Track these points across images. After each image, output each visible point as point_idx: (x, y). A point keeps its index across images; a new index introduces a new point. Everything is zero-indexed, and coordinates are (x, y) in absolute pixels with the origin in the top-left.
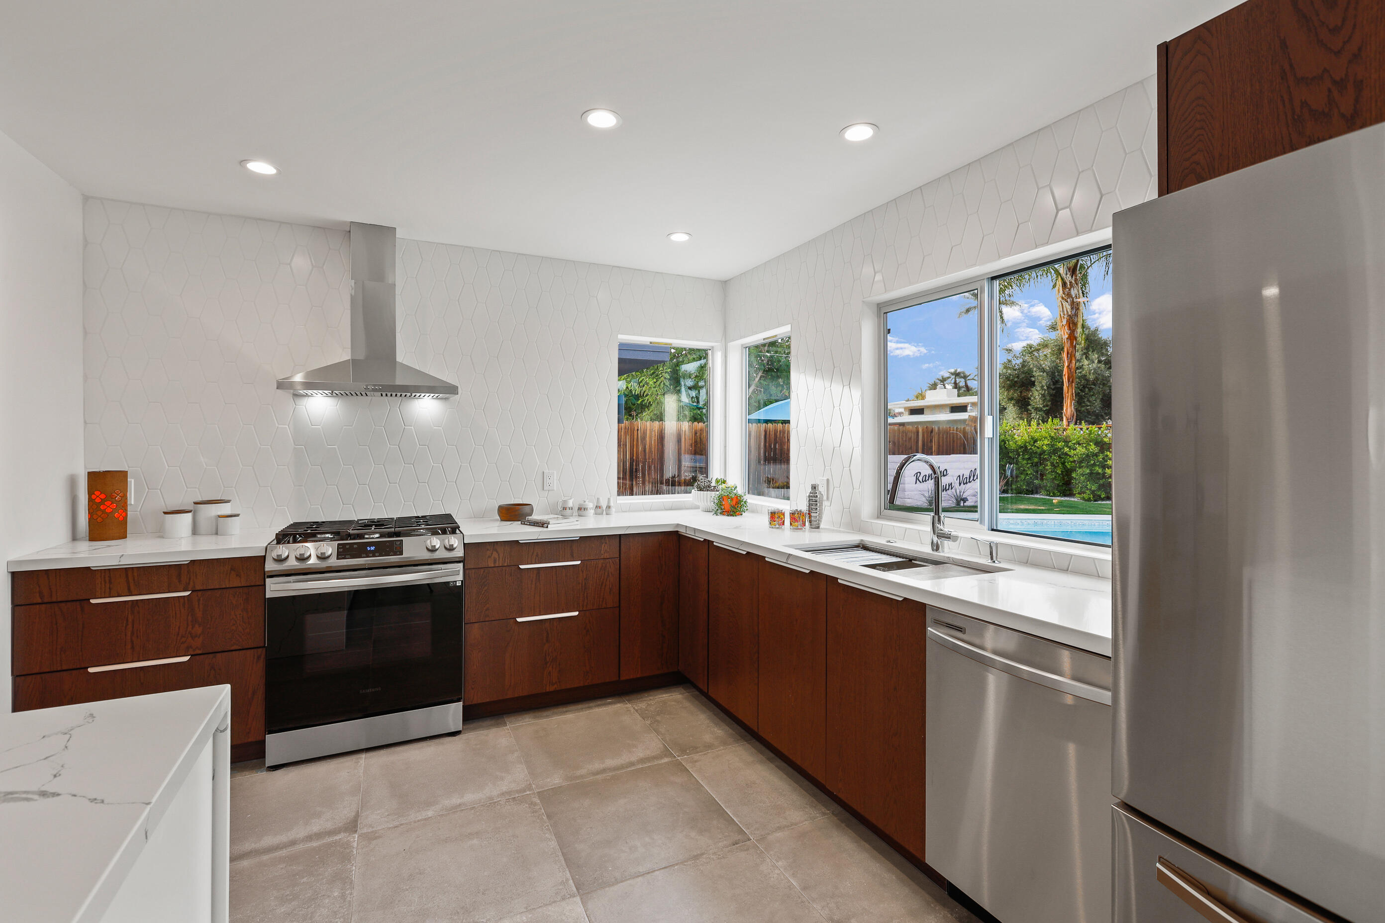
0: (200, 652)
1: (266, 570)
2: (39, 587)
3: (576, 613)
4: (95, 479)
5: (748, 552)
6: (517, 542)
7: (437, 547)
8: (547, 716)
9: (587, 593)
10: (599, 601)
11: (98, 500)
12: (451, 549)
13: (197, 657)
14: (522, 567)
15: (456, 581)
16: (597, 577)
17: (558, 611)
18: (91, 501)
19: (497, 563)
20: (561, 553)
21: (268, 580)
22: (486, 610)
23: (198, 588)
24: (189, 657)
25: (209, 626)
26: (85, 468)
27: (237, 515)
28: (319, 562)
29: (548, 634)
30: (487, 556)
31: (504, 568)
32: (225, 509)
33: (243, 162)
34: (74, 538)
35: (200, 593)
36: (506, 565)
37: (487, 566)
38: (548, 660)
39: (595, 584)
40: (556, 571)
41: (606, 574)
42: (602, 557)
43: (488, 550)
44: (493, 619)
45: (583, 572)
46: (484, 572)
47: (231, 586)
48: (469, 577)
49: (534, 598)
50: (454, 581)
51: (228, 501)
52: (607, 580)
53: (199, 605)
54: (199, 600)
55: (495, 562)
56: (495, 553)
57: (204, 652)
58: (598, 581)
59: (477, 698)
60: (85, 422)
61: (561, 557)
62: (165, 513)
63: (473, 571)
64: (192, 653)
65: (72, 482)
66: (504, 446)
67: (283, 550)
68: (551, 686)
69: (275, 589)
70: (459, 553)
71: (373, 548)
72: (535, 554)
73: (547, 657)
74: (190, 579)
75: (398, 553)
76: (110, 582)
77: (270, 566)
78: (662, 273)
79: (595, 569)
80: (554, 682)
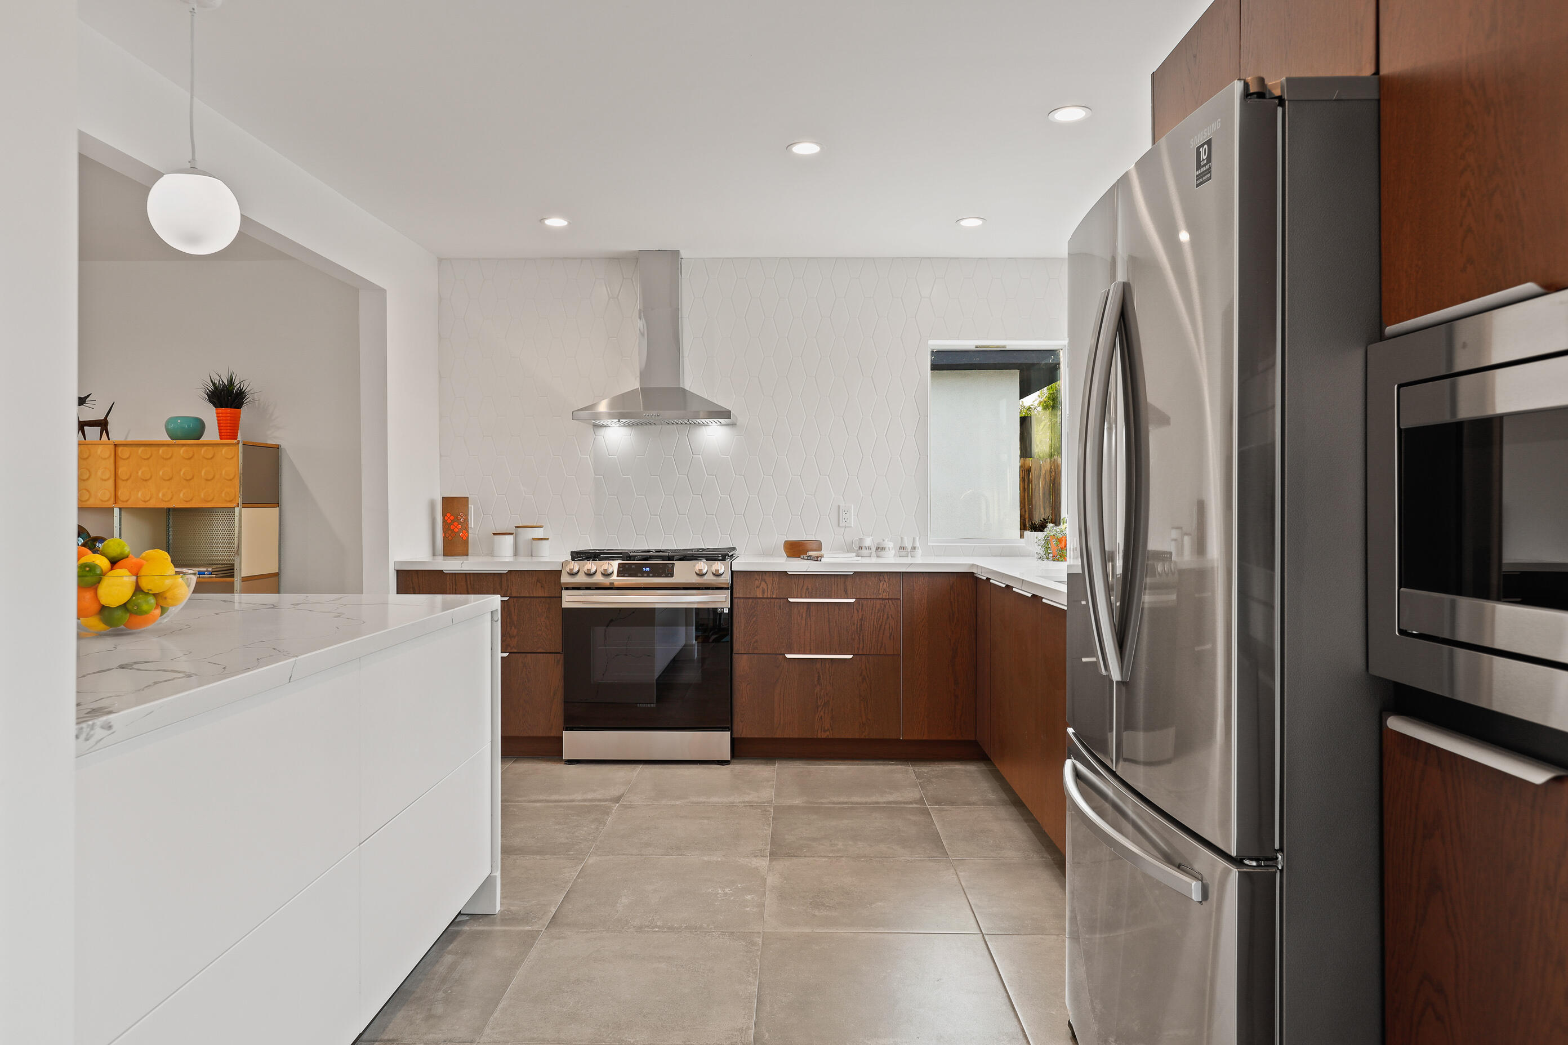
0: (515, 651)
1: (562, 582)
2: (413, 583)
3: (850, 656)
4: (447, 502)
5: (1034, 595)
6: (785, 573)
7: (704, 571)
8: (819, 765)
9: (863, 636)
10: (877, 646)
11: (449, 521)
12: (717, 575)
13: (513, 655)
14: (791, 600)
15: (723, 608)
16: (874, 618)
17: (830, 651)
18: (444, 521)
19: (766, 593)
20: (834, 589)
21: (564, 592)
22: (754, 642)
23: (514, 595)
24: (507, 654)
25: (521, 629)
26: (441, 495)
27: (547, 539)
28: (602, 578)
29: (819, 676)
30: (755, 586)
31: (773, 600)
32: (539, 533)
33: (542, 220)
34: (434, 555)
35: (515, 599)
36: (774, 596)
37: (755, 597)
38: (819, 704)
39: (872, 627)
40: (828, 609)
41: (885, 616)
42: (881, 597)
43: (756, 579)
44: (761, 652)
45: (858, 611)
46: (753, 602)
47: (537, 596)
48: (738, 606)
49: (805, 635)
50: (722, 608)
51: (541, 527)
52: (886, 623)
53: (514, 609)
54: (515, 605)
55: (763, 592)
56: (763, 583)
57: (519, 651)
58: (875, 623)
59: (745, 730)
60: (441, 456)
61: (833, 594)
62: (494, 534)
63: (742, 600)
64: (510, 651)
65: (432, 505)
66: (795, 475)
67: (575, 566)
68: (823, 733)
69: (571, 600)
70: (727, 578)
71: (648, 569)
72: (805, 587)
73: (818, 701)
74: (508, 587)
75: (669, 575)
76: (456, 585)
77: (565, 579)
78: (987, 258)
79: (872, 609)
80: (826, 728)
